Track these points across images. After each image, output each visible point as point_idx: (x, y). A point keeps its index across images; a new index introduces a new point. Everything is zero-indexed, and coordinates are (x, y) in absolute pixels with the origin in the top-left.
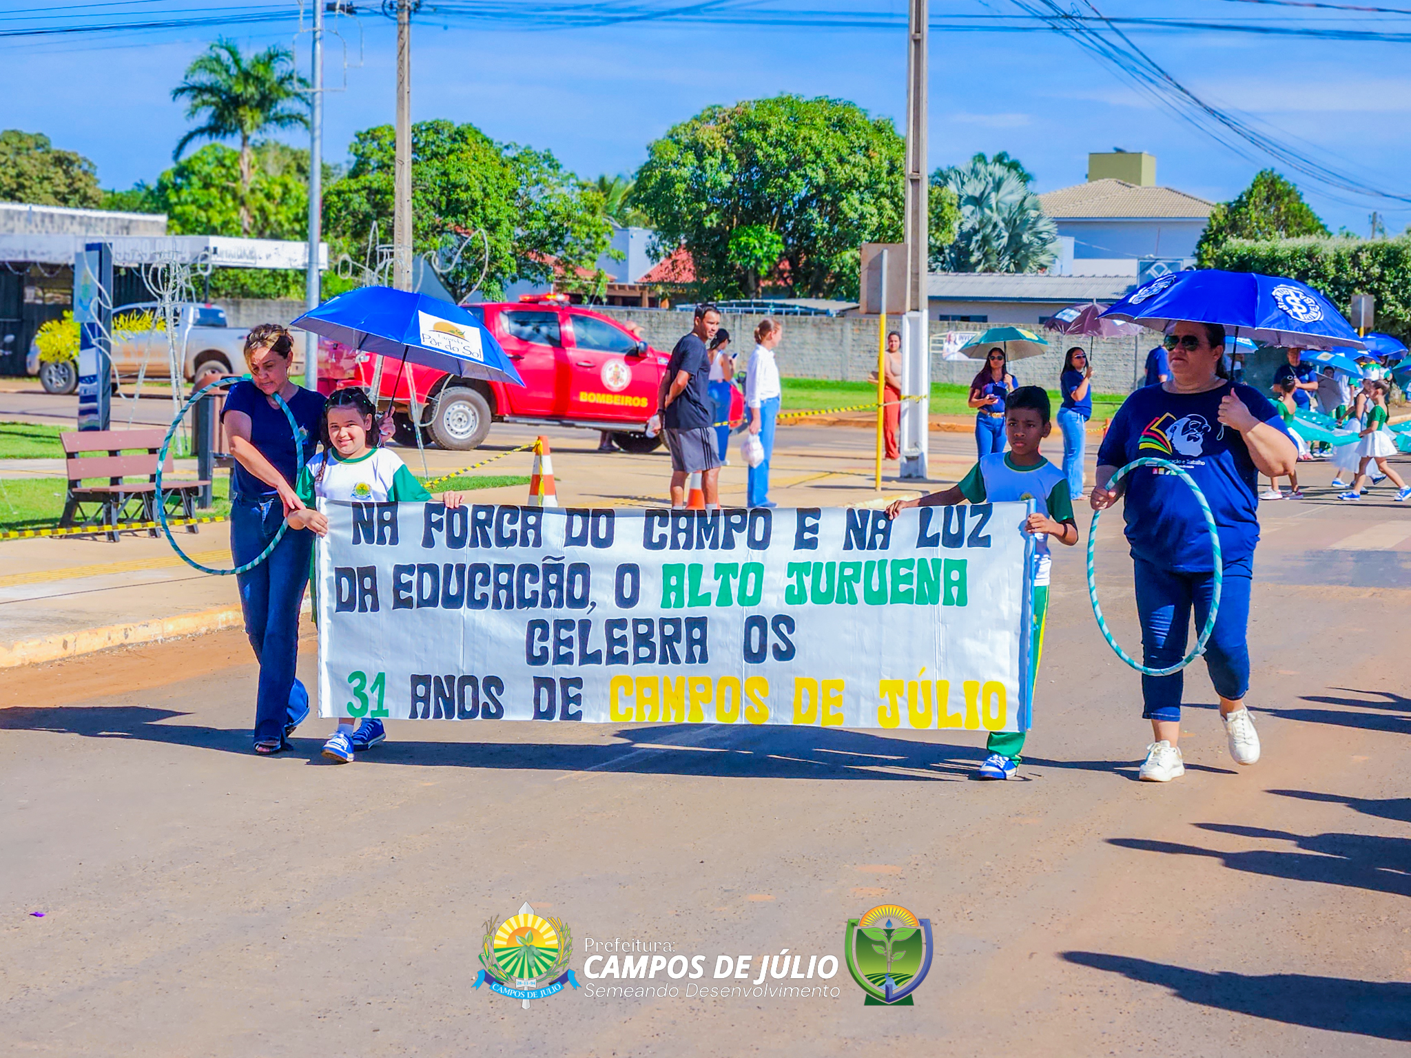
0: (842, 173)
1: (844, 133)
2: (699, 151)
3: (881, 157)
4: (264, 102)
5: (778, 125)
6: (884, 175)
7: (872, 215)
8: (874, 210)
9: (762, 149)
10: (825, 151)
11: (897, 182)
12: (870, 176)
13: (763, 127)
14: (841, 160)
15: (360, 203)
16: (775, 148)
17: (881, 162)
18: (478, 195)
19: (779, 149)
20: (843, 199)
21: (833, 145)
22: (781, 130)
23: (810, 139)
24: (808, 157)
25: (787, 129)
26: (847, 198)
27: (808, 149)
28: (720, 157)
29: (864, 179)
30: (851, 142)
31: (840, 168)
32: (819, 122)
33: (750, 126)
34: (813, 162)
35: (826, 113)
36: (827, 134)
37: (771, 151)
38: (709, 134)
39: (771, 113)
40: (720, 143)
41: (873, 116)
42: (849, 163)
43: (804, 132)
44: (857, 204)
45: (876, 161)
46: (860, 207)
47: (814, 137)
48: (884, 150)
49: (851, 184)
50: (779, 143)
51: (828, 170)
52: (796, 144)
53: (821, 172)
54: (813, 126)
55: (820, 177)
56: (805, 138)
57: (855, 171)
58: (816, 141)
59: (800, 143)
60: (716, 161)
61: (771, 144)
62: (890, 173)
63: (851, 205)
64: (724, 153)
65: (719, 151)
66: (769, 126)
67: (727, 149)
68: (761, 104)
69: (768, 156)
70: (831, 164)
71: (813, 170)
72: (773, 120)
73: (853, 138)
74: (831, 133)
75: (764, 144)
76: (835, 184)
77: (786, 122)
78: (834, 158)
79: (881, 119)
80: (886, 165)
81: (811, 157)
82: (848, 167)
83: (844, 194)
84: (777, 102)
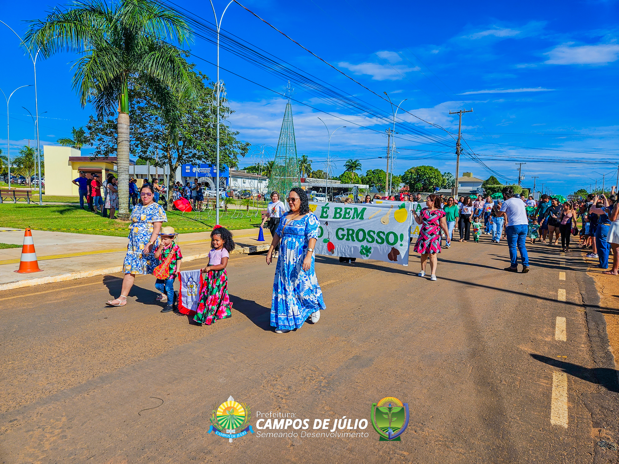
0: (431, 176)
1: (431, 171)
2: (411, 173)
3: (436, 174)
4: (355, 167)
5: (422, 170)
7: (435, 181)
10: (429, 173)
12: (435, 176)
13: (420, 170)
14: (431, 174)
15: (367, 180)
18: (383, 179)
34: (427, 174)
35: (429, 168)
36: (429, 171)
38: (413, 171)
40: (415, 172)
41: (435, 168)
50: (422, 172)
51: (429, 175)
54: (427, 170)
57: (433, 176)
58: (427, 171)
59: (425, 172)
60: (414, 174)
62: (437, 176)
63: (432, 180)
68: (420, 167)
69: (421, 174)
71: (427, 176)
73: (433, 171)
75: (420, 172)
84: (422, 166)
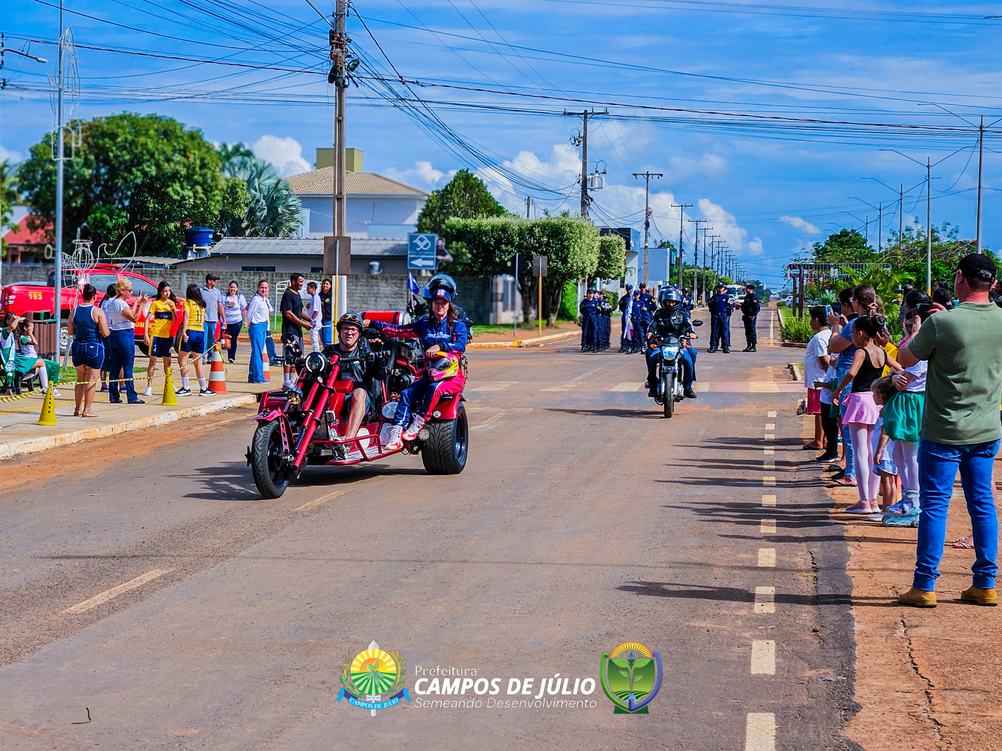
0: (167, 168)
1: (168, 141)
2: (66, 151)
3: (194, 157)
5: (123, 135)
6: (197, 169)
7: (190, 198)
8: (191, 194)
9: (112, 151)
10: (157, 153)
11: (206, 174)
12: (187, 170)
13: (113, 136)
14: (168, 160)
16: (121, 151)
17: (195, 160)
19: (125, 152)
20: (169, 186)
21: (162, 148)
22: (126, 139)
23: (146, 144)
24: (145, 158)
25: (130, 137)
26: (172, 186)
27: (145, 152)
28: (83, 157)
29: (183, 172)
30: (174, 147)
31: (166, 165)
32: (152, 132)
33: (104, 135)
34: (149, 161)
35: (156, 126)
36: (157, 141)
37: (119, 153)
38: (72, 140)
39: (118, 127)
40: (84, 147)
41: (187, 129)
42: (172, 160)
43: (142, 139)
44: (179, 189)
45: (191, 159)
46: (181, 192)
47: (149, 143)
48: (196, 152)
49: (175, 176)
50: (124, 148)
51: (158, 166)
52: (137, 148)
53: (153, 168)
54: (147, 134)
55: (153, 171)
56: (142, 145)
57: (177, 167)
58: (150, 146)
59: (140, 148)
60: (81, 160)
61: (118, 148)
62: (201, 168)
63: (175, 190)
64: (86, 154)
65: (82, 153)
66: (117, 136)
67: (87, 152)
68: (110, 120)
69: (116, 157)
70: (161, 162)
71: (148, 166)
72: (120, 131)
73: (175, 144)
74: (160, 141)
75: (114, 148)
76: (163, 175)
77: (129, 133)
78: (162, 158)
79: (194, 130)
80: (198, 162)
81: (147, 157)
82: (172, 164)
83: (170, 184)
84: (122, 118)
